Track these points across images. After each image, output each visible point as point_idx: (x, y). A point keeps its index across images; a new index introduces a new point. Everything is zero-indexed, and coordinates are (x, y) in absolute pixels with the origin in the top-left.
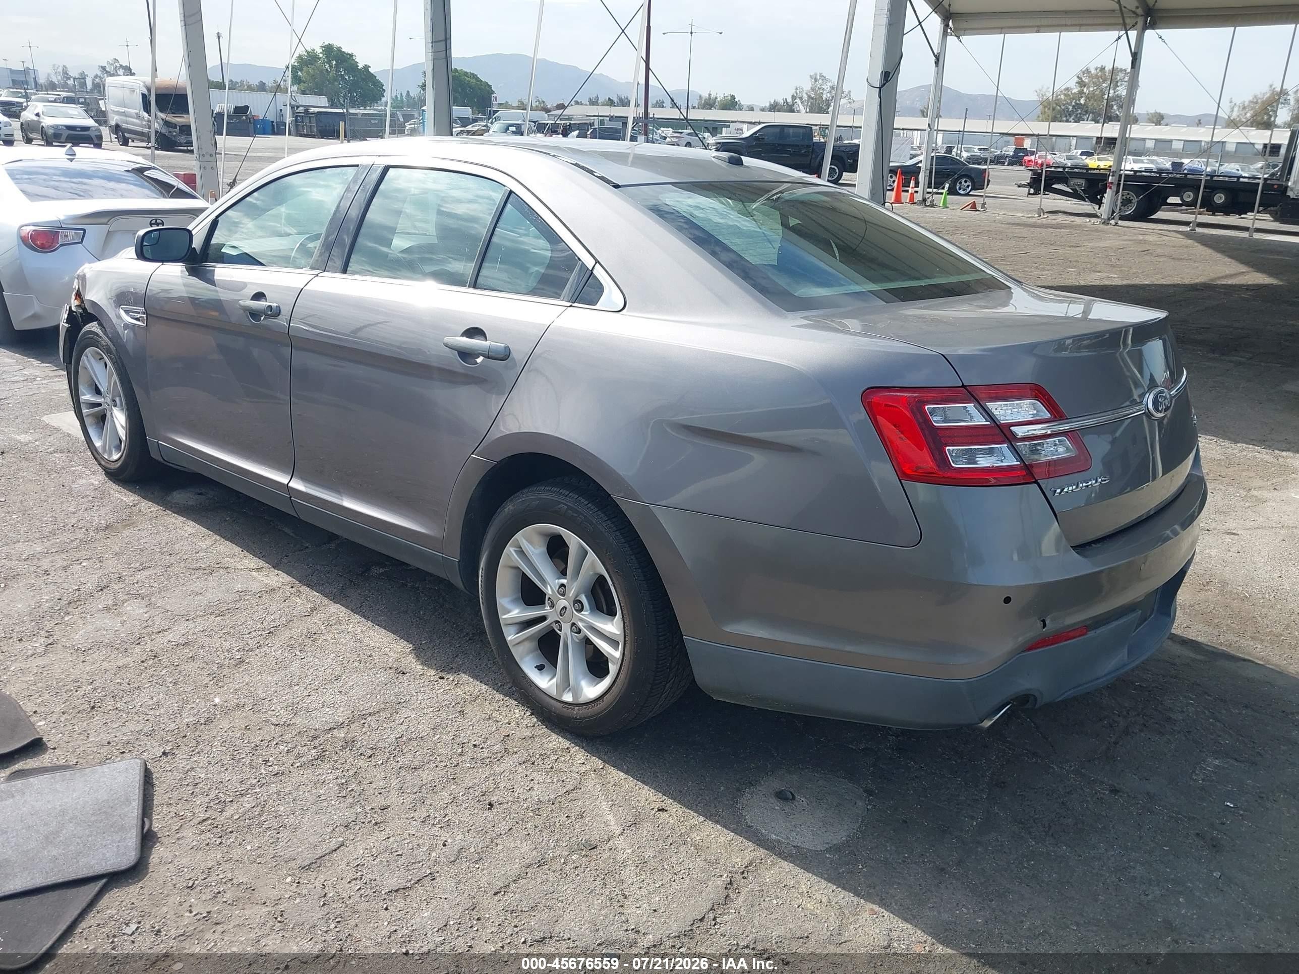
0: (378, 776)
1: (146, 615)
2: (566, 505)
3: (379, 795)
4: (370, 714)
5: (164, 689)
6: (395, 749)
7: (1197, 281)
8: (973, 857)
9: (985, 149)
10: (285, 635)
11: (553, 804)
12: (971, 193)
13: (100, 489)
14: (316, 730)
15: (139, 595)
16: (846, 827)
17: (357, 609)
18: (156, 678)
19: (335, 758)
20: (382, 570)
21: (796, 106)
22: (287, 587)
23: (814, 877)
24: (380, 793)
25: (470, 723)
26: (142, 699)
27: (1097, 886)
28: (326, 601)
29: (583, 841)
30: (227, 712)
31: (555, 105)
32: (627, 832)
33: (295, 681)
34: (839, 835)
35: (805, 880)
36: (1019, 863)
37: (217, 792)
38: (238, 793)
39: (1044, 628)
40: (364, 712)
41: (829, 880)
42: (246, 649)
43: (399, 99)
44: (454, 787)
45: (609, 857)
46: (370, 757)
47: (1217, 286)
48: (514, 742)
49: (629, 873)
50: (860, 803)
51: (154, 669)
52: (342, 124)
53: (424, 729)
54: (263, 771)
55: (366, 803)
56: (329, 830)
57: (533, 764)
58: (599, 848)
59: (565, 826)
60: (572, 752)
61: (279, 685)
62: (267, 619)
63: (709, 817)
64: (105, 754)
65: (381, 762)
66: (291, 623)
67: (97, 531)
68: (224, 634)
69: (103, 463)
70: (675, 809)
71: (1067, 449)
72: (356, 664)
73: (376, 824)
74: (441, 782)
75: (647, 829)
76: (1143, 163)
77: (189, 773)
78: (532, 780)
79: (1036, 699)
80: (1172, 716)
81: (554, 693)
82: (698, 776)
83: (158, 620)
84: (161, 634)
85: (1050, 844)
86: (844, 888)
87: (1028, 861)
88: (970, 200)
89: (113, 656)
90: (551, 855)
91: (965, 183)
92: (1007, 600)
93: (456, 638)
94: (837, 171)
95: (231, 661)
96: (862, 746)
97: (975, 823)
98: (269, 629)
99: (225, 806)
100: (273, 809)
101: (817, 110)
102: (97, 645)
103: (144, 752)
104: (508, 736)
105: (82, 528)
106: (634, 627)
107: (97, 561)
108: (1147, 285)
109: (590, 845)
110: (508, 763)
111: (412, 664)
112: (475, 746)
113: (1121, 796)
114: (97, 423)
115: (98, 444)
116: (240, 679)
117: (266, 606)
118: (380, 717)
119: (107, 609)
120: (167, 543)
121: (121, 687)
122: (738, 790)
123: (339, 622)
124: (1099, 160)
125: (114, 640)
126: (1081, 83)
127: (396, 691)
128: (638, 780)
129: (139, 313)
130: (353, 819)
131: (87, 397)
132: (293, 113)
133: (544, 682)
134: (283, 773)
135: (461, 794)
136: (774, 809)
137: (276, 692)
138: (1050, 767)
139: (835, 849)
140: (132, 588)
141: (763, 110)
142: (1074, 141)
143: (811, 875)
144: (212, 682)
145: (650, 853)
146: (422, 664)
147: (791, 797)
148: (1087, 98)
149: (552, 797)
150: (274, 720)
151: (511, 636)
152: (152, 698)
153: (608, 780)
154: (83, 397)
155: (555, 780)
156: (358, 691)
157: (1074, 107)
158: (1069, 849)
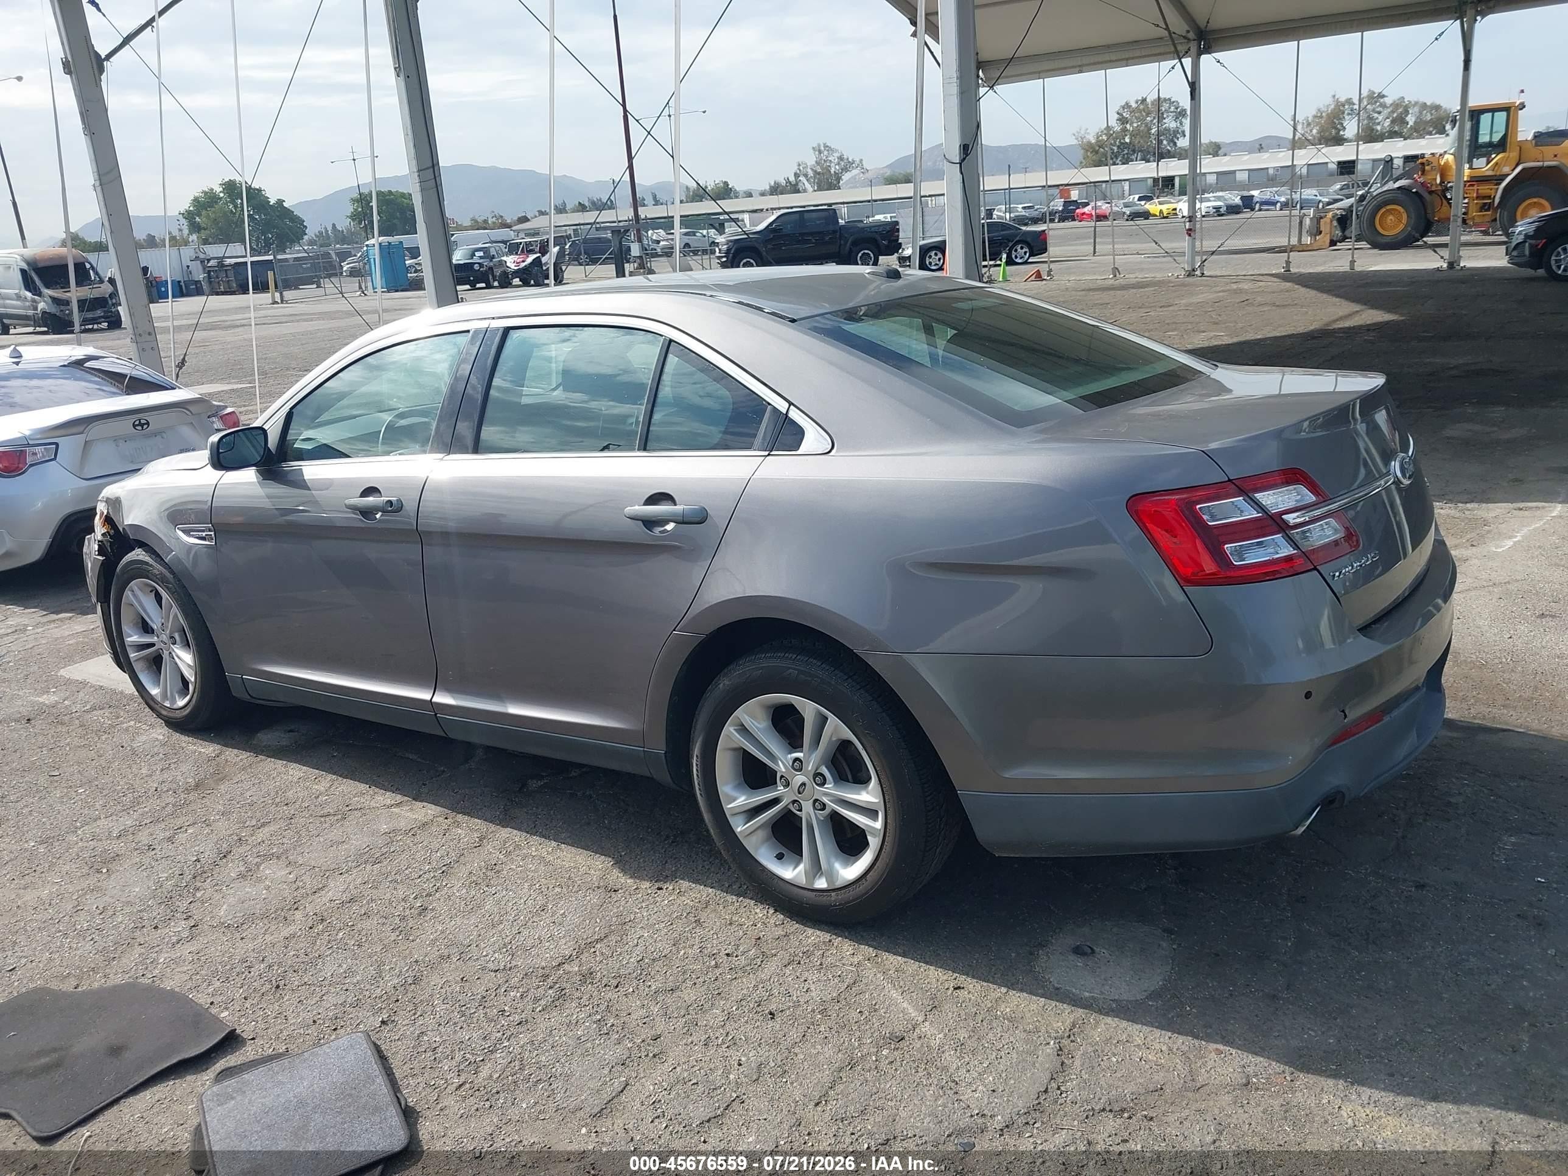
0: (635, 1008)
1: (291, 876)
2: (794, 669)
3: (644, 1026)
4: (597, 941)
5: (348, 954)
6: (641, 974)
7: (1312, 328)
8: (1301, 978)
9: (1029, 207)
10: (462, 872)
11: (838, 1002)
12: (1030, 260)
13: (168, 743)
14: (543, 968)
15: (272, 854)
16: (1159, 971)
17: (532, 831)
18: (334, 943)
19: (578, 994)
20: (540, 783)
21: (800, 184)
22: (441, 819)
23: (1145, 1027)
24: (644, 1023)
25: (712, 932)
26: (329, 969)
27: (1437, 985)
28: (492, 827)
29: (887, 1035)
30: (432, 966)
31: (516, 218)
32: (930, 1017)
33: (496, 919)
34: (1154, 980)
35: (1137, 1032)
36: (1350, 976)
37: (462, 1053)
38: (486, 1051)
39: (1345, 719)
40: (589, 940)
41: (1161, 1027)
42: (424, 894)
43: (324, 234)
44: (722, 1003)
45: (922, 1046)
46: (617, 987)
47: (1334, 331)
48: (767, 944)
49: (950, 1057)
50: (1164, 944)
51: (328, 934)
52: (270, 274)
53: (665, 947)
54: (503, 1022)
55: (634, 1036)
56: (606, 1071)
57: (799, 963)
58: (907, 1038)
59: (862, 1022)
60: (835, 944)
61: (480, 927)
62: (433, 857)
63: (1011, 986)
64: (316, 1034)
65: (631, 990)
66: (462, 857)
67: (187, 791)
68: (391, 882)
69: (164, 713)
70: (973, 987)
71: (1335, 530)
72: (558, 890)
73: (654, 1056)
74: (707, 1001)
75: (949, 1011)
76: (1210, 201)
77: (421, 1038)
78: (806, 981)
79: (1344, 795)
80: (1452, 800)
81: (803, 881)
82: (982, 946)
83: (307, 879)
84: (317, 895)
85: (1374, 951)
86: (1179, 1033)
87: (1358, 973)
88: (1031, 269)
89: (273, 928)
90: (859, 1054)
91: (1021, 251)
92: (1308, 695)
93: (657, 843)
94: (872, 255)
95: (412, 911)
96: (1143, 886)
97: (1290, 944)
98: (440, 868)
99: (478, 1067)
100: (533, 1061)
101: (825, 187)
102: (250, 918)
103: (358, 1024)
104: (759, 938)
105: (168, 791)
106: (894, 792)
107: (204, 825)
108: (1259, 339)
109: (896, 1037)
110: (771, 967)
111: (617, 877)
112: (728, 955)
113: (1428, 891)
114: (149, 668)
115: (155, 691)
116: (429, 930)
117: (425, 843)
118: (609, 942)
119: (242, 876)
120: (277, 793)
121: (300, 960)
122: (1031, 954)
123: (518, 847)
124: (1160, 203)
125: (267, 909)
126: (1123, 120)
127: (615, 911)
128: (919, 962)
129: (203, 531)
130: (628, 1055)
131: (133, 638)
132: (204, 269)
133: (790, 872)
134: (526, 1021)
135: (734, 1008)
136: (1077, 966)
137: (480, 935)
138: (1346, 873)
139: (1154, 995)
140: (261, 848)
141: (763, 194)
142: (1126, 186)
143: (1140, 1026)
144: (400, 937)
145: (963, 1034)
146: (631, 877)
147: (1089, 951)
148: (1132, 136)
149: (834, 995)
150: (491, 966)
151: (740, 828)
152: (340, 966)
153: (887, 967)
154: (129, 639)
155: (830, 976)
156: (573, 919)
157: (1119, 147)
158: (1395, 954)
